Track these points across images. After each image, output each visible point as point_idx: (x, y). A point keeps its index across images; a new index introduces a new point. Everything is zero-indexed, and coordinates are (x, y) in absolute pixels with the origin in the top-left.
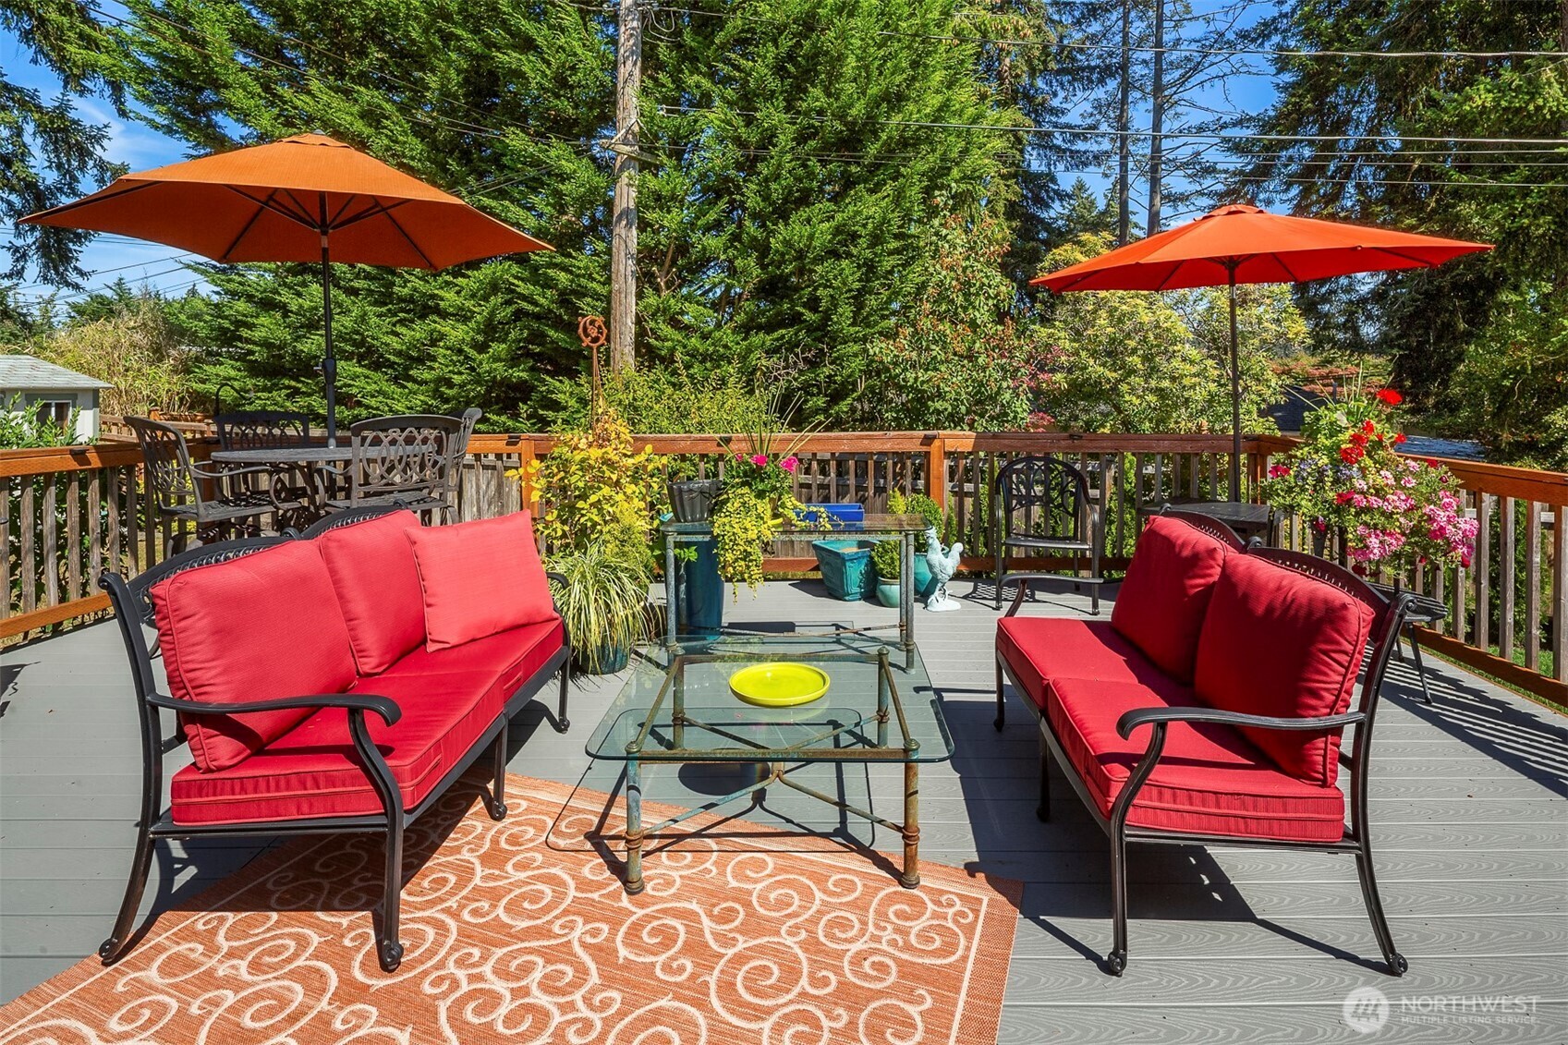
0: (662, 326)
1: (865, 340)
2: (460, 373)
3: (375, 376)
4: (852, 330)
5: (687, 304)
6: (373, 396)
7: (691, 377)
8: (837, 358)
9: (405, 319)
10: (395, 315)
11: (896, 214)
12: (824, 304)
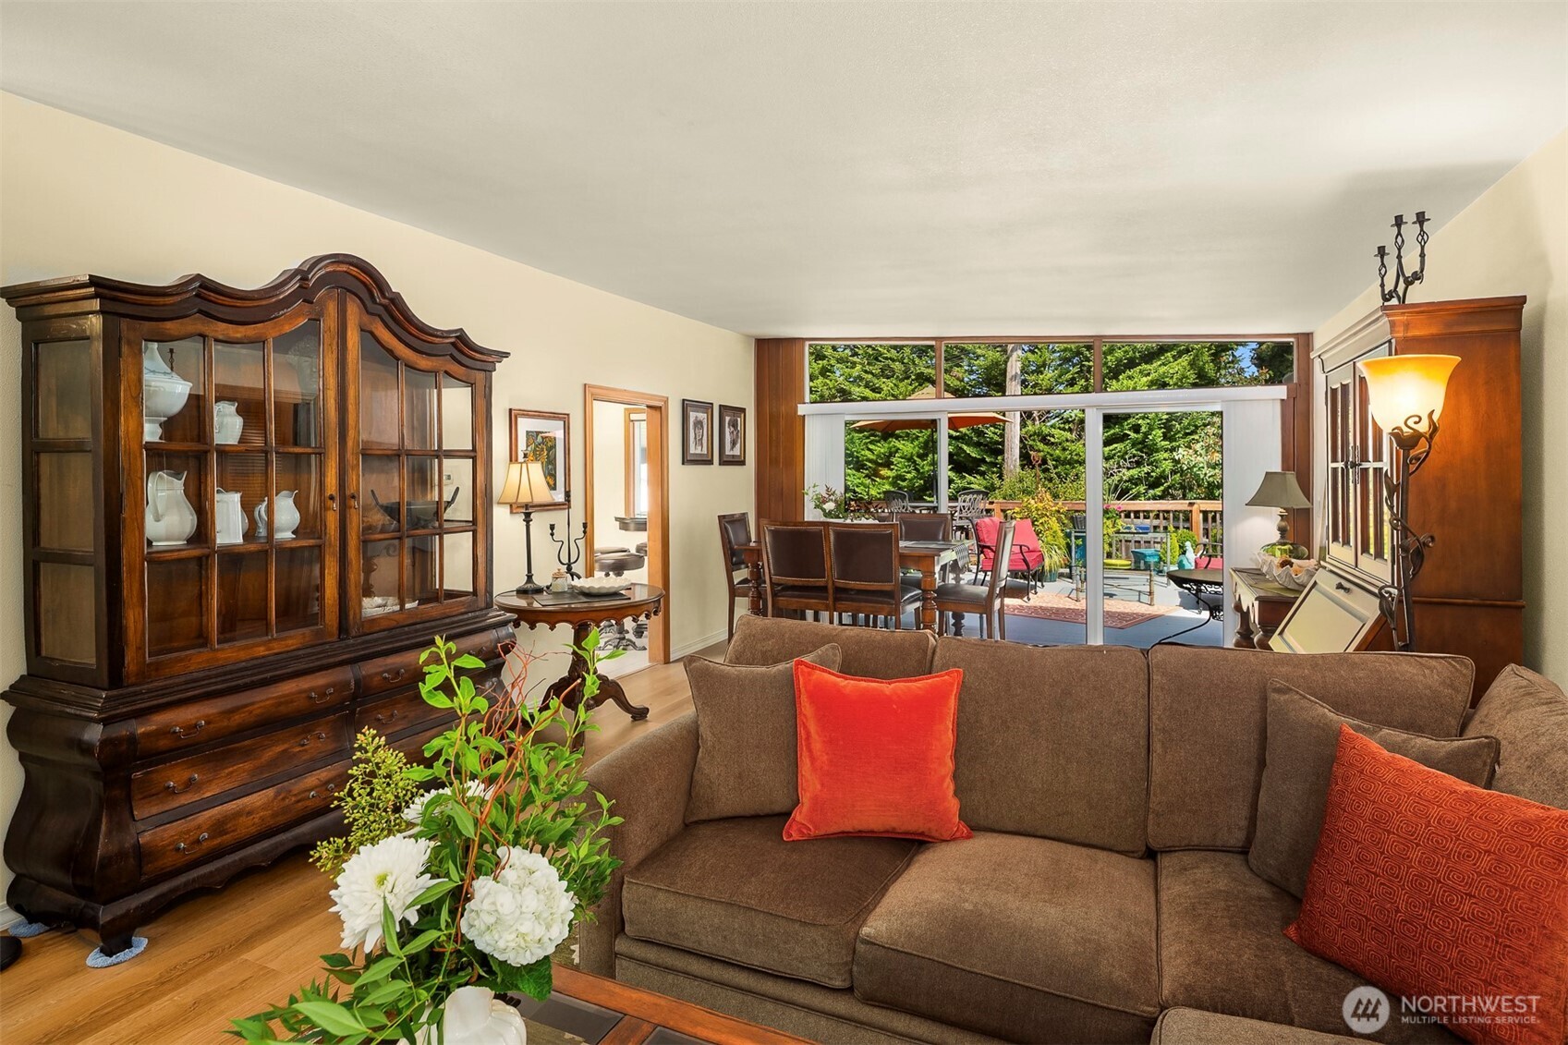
0: (1038, 443)
1: (1173, 450)
2: (909, 472)
3: (858, 474)
4: (1163, 443)
5: (1053, 430)
6: (857, 486)
7: (1058, 475)
8: (1152, 462)
9: (873, 440)
10: (868, 438)
11: (1191, 372)
12: (1143, 429)
